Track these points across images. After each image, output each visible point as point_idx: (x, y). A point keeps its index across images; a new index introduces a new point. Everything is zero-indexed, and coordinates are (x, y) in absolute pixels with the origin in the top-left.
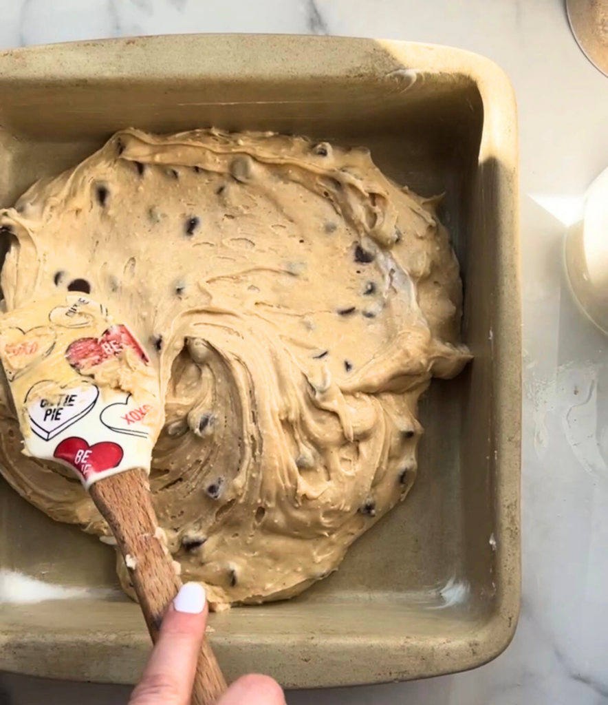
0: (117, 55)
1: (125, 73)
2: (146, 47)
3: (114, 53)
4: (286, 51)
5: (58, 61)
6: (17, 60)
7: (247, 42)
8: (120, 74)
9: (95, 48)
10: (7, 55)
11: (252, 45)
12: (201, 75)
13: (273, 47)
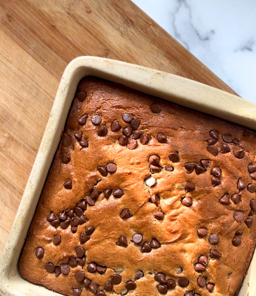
0: (151, 77)
1: (152, 85)
2: (164, 78)
3: (150, 76)
4: (221, 99)
5: (126, 71)
6: (110, 65)
7: (206, 89)
8: (150, 85)
9: (143, 71)
10: (106, 61)
11: (208, 91)
12: (183, 96)
13: (216, 95)
